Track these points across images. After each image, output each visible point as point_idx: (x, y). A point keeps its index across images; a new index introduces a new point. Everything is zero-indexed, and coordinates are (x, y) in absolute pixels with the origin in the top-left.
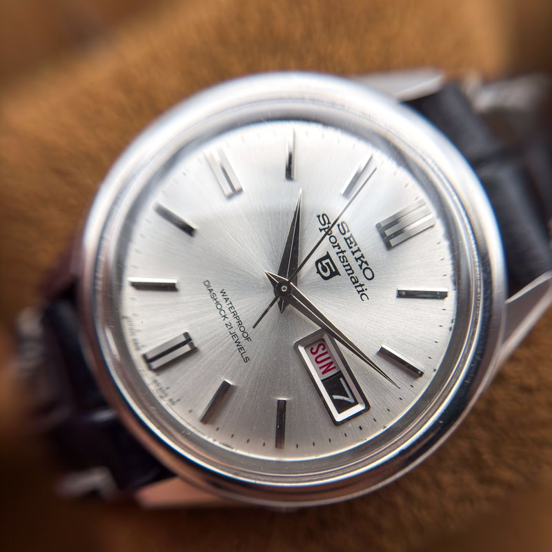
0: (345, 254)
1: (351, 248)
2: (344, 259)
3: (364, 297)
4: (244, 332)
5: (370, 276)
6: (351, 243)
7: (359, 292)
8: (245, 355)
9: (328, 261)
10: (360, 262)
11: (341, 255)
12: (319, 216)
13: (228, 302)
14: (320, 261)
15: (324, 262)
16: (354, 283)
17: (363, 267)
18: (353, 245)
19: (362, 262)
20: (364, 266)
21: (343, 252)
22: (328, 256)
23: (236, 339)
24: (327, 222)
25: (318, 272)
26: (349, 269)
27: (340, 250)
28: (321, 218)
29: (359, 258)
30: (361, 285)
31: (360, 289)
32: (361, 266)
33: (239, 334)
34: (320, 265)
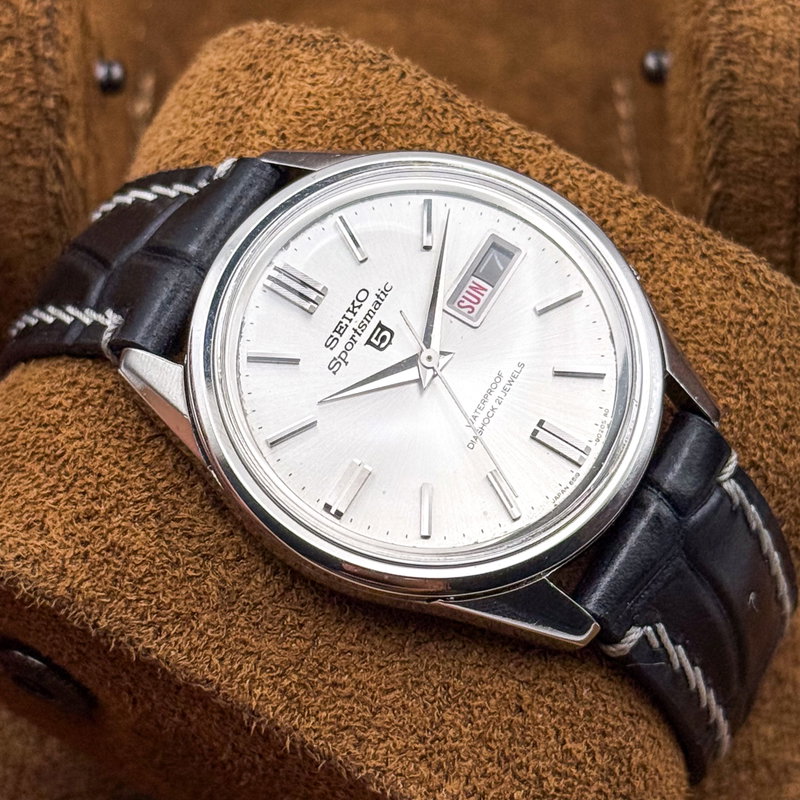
0: (356, 328)
1: (347, 326)
2: (363, 326)
3: (387, 289)
4: (496, 383)
5: (364, 294)
6: (342, 327)
7: (386, 295)
8: (518, 369)
9: (373, 340)
10: (356, 310)
11: (359, 331)
12: (334, 373)
13: (476, 414)
14: (378, 347)
15: (377, 343)
16: (380, 304)
17: (359, 304)
18: (343, 325)
19: (354, 307)
20: (357, 304)
21: (355, 331)
22: (369, 342)
23: (508, 387)
24: (335, 362)
25: (390, 343)
26: (369, 315)
27: (356, 334)
28: (335, 369)
29: (352, 312)
30: (378, 296)
31: (382, 296)
32: (359, 307)
33: (501, 386)
34: (383, 345)
